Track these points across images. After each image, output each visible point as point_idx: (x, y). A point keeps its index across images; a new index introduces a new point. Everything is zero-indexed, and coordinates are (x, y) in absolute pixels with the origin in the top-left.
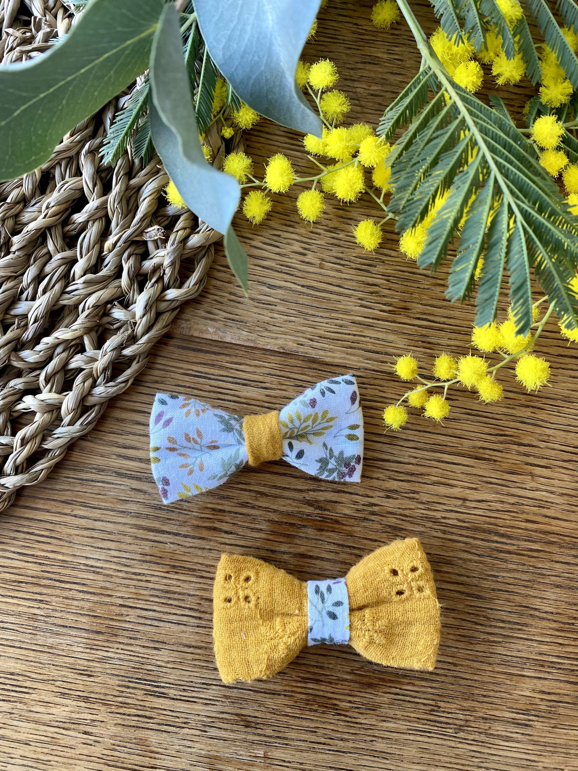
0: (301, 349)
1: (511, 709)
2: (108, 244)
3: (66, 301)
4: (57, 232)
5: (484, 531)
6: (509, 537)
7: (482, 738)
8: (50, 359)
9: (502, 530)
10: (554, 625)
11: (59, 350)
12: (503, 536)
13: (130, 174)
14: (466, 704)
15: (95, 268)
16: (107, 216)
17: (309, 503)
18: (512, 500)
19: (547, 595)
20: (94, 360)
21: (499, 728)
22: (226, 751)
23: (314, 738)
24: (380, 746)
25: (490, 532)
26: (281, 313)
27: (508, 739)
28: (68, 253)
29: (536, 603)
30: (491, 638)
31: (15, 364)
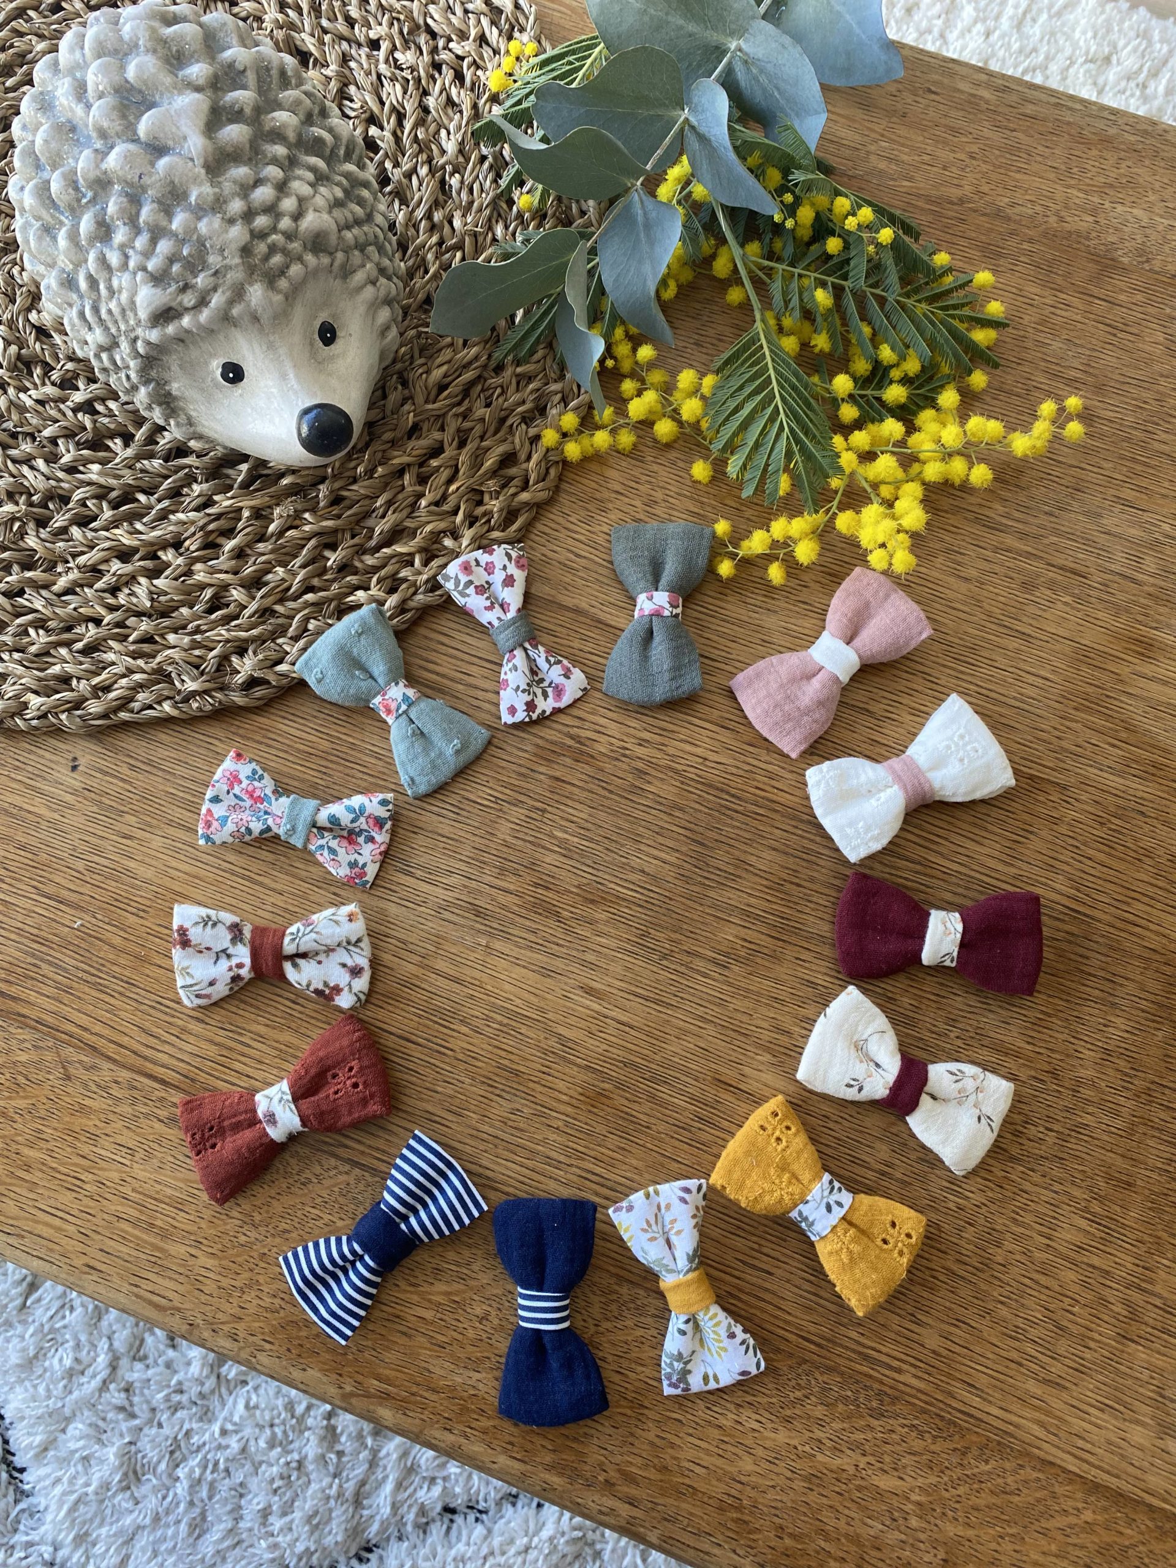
0: (593, 610)
1: (713, 949)
2: (453, 488)
3: (409, 523)
4: (415, 470)
5: (718, 789)
6: (739, 798)
7: (682, 969)
8: (384, 566)
9: (733, 791)
10: (765, 882)
11: (393, 561)
12: (733, 796)
13: (482, 438)
14: (674, 936)
15: (437, 504)
16: (457, 466)
17: (572, 737)
18: (747, 768)
19: (764, 855)
20: (420, 573)
21: (699, 964)
22: (453, 933)
23: (533, 939)
24: (590, 957)
25: (722, 791)
26: (582, 578)
27: (705, 976)
28: (418, 488)
29: (752, 860)
30: (707, 882)
31: (357, 564)
